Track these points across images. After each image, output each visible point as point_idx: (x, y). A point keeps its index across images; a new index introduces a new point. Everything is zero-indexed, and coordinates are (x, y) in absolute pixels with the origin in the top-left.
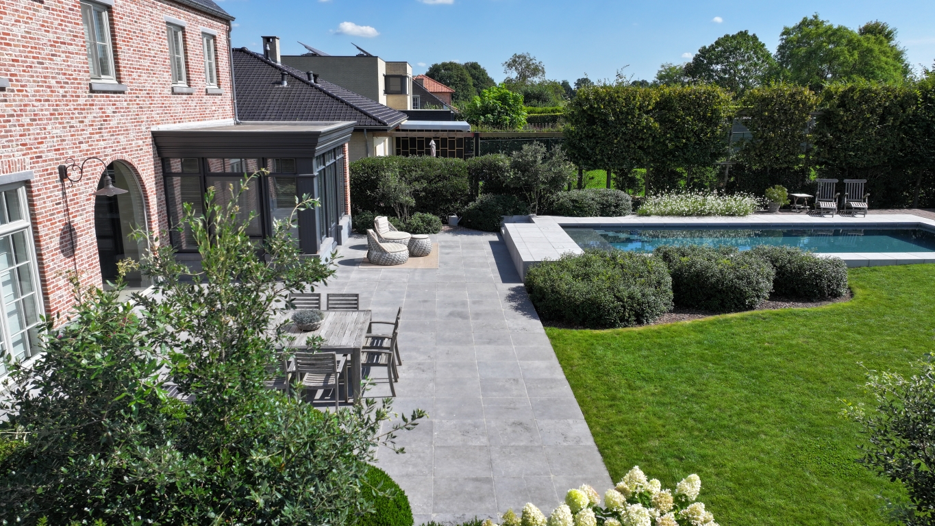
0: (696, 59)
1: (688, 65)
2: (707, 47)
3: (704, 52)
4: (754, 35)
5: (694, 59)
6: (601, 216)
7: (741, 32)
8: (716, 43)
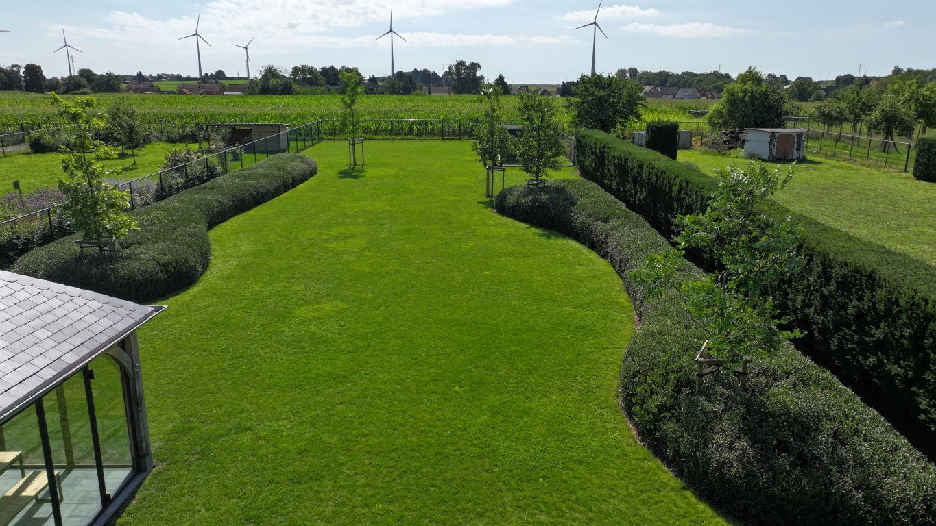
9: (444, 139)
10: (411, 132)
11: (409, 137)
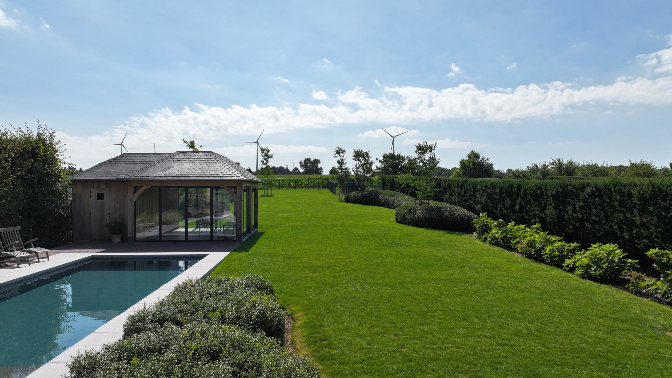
9: (309, 189)
10: (289, 185)
11: (289, 188)
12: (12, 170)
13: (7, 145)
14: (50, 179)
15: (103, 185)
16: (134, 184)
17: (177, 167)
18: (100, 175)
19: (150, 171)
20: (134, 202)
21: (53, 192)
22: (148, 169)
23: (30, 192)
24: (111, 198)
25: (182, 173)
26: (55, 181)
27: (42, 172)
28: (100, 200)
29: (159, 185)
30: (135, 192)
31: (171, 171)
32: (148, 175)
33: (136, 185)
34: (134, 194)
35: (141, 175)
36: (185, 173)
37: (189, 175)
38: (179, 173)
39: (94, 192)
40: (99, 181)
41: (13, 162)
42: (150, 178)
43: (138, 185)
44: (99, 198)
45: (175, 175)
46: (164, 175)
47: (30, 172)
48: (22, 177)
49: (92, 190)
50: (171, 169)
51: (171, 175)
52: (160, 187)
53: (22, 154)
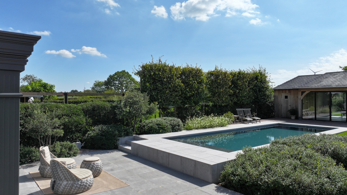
0: (108, 79)
1: (105, 81)
2: (112, 75)
3: (111, 77)
4: (127, 72)
5: (107, 79)
6: (173, 132)
7: (123, 71)
8: (115, 74)
12: (248, 86)
13: (246, 76)
14: (263, 89)
15: (287, 92)
16: (301, 91)
17: (325, 81)
18: (286, 87)
19: (310, 84)
20: (302, 99)
21: (265, 95)
22: (309, 83)
23: (255, 95)
24: (291, 98)
25: (327, 84)
26: (266, 90)
27: (260, 86)
28: (286, 99)
29: (314, 91)
30: (302, 95)
31: (321, 83)
32: (308, 86)
33: (302, 91)
34: (302, 96)
35: (305, 86)
36: (330, 84)
37: (332, 85)
38: (326, 84)
39: (283, 95)
40: (285, 90)
41: (249, 82)
42: (309, 87)
43: (303, 91)
44: (285, 98)
45: (323, 85)
46: (317, 86)
47: (255, 86)
48: (252, 89)
49: (283, 94)
50: (321, 82)
51: (321, 86)
52: (316, 92)
53: (252, 79)
